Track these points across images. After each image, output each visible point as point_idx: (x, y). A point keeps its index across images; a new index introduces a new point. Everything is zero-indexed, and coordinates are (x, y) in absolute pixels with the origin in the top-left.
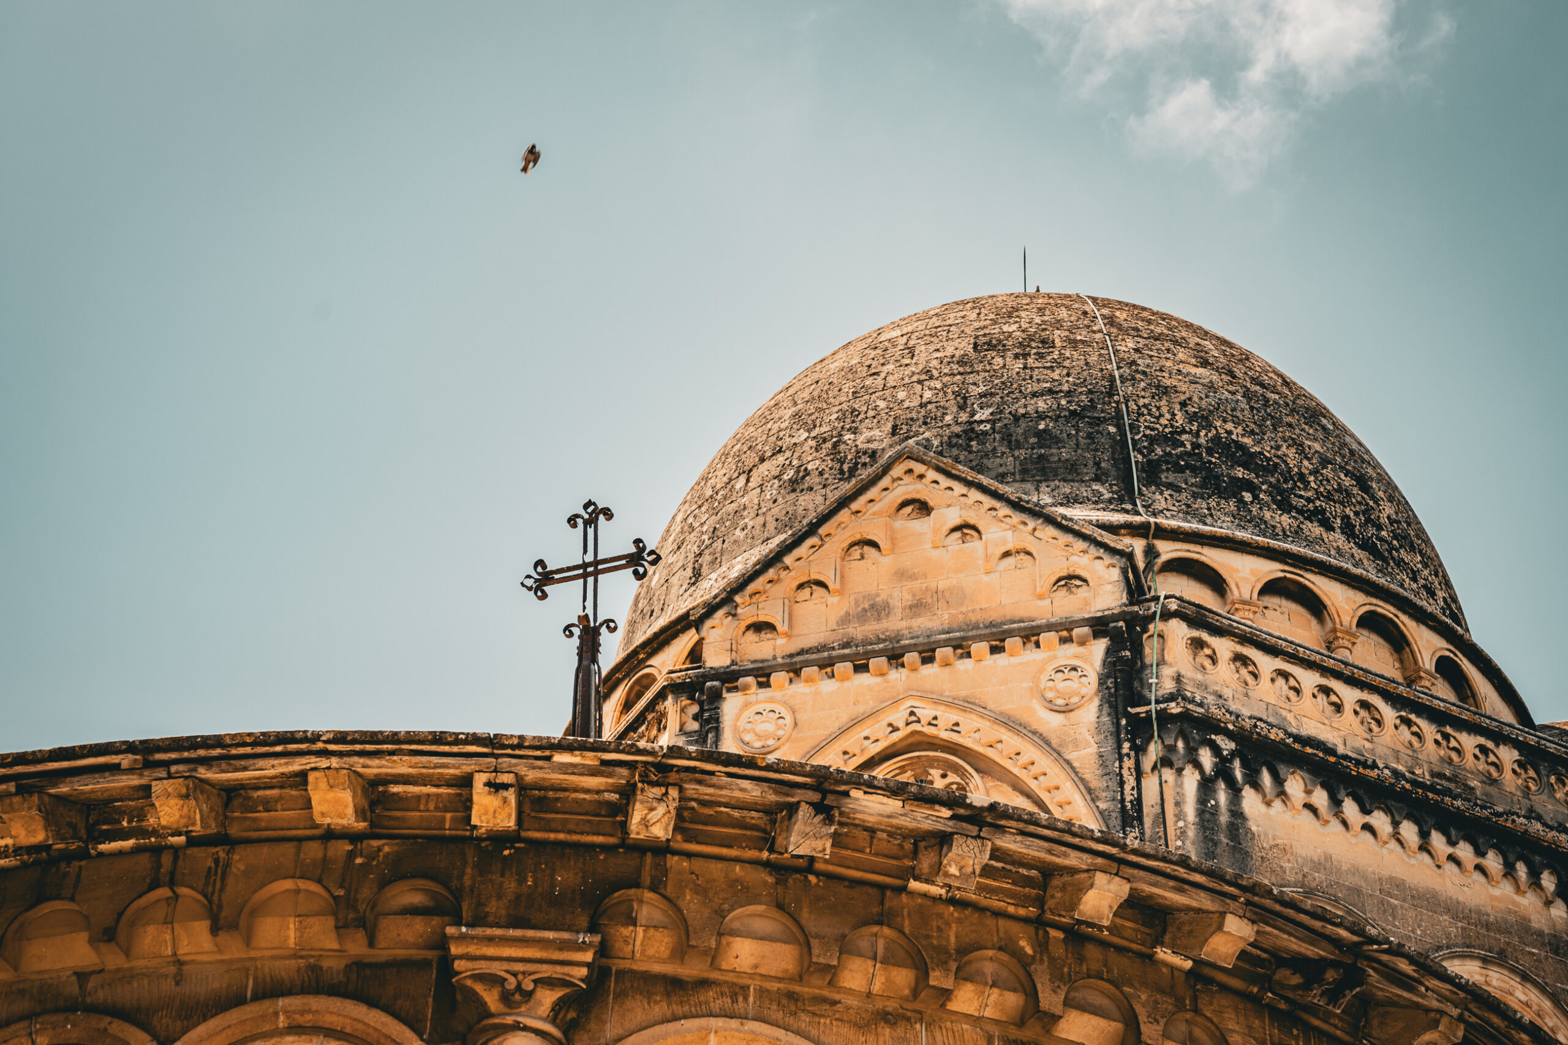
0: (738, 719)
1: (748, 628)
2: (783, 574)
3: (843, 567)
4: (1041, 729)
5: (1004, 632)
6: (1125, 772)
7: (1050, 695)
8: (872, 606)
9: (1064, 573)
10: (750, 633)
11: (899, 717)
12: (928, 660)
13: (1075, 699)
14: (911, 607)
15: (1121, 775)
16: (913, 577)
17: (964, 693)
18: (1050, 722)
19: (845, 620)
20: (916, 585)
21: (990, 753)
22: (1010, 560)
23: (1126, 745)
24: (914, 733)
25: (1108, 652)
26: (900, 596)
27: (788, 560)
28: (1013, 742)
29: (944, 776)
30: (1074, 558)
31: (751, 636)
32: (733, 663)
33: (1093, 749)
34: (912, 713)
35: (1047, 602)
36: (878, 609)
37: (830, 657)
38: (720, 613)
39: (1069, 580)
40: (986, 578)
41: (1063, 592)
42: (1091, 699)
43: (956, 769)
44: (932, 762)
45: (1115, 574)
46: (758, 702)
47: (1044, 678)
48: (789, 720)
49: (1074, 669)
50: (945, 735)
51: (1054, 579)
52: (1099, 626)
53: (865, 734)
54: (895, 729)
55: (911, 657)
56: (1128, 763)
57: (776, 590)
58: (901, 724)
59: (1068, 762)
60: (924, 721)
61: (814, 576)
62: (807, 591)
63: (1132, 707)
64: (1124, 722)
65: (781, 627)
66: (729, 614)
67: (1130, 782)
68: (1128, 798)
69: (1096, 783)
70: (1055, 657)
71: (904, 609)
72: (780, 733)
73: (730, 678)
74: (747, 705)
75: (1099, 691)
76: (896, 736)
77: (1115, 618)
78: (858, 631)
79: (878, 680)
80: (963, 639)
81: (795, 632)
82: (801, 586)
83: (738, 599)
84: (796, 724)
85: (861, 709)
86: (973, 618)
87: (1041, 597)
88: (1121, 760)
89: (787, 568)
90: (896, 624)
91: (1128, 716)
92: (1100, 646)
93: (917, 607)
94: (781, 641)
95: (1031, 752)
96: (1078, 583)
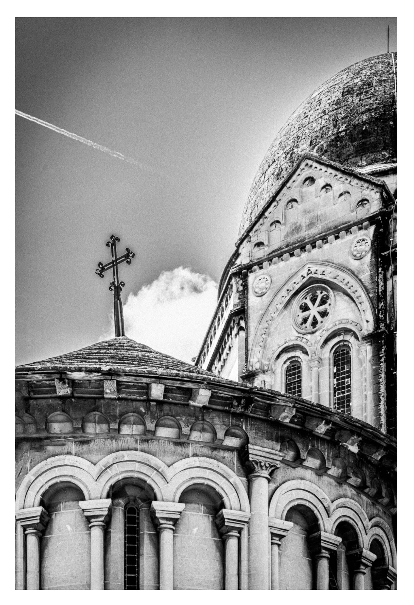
0: (253, 284)
1: (255, 245)
2: (265, 220)
3: (285, 213)
4: (352, 268)
5: (339, 230)
6: (379, 280)
7: (355, 253)
8: (296, 228)
9: (360, 199)
10: (256, 247)
11: (304, 272)
12: (314, 247)
13: (363, 253)
14: (308, 225)
15: (378, 282)
16: (309, 212)
17: (326, 258)
18: (354, 264)
19: (287, 235)
20: (311, 215)
21: (335, 281)
22: (343, 197)
23: (380, 269)
24: (310, 278)
25: (376, 231)
26: (304, 222)
27: (266, 214)
28: (342, 275)
29: (321, 293)
30: (364, 192)
31: (257, 248)
32: (251, 261)
33: (368, 273)
34: (309, 270)
35: (355, 213)
36: (297, 229)
37: (281, 253)
38: (245, 241)
39: (363, 202)
40: (334, 207)
41: (361, 207)
42: (369, 252)
43: (326, 290)
44: (318, 288)
45: (378, 195)
46: (258, 276)
47: (353, 246)
48: (269, 281)
49: (363, 240)
50: (320, 277)
51: (357, 202)
52: (372, 220)
53: (294, 281)
54: (304, 277)
55: (308, 247)
56: (381, 276)
57: (264, 228)
58: (305, 275)
59: (360, 280)
60: (313, 272)
61: (276, 219)
62: (274, 226)
63: (383, 252)
64: (380, 259)
65: (266, 243)
66: (248, 241)
67: (381, 283)
68: (380, 290)
69: (369, 286)
70: (356, 237)
71: (306, 226)
72: (267, 286)
73: (249, 268)
74: (256, 277)
75: (371, 248)
76: (305, 280)
77: (377, 215)
78: (291, 239)
79: (298, 258)
80: (325, 235)
81: (270, 244)
82: (272, 224)
83: (251, 234)
84: (272, 282)
85: (293, 271)
86: (330, 225)
87: (352, 211)
88: (378, 276)
89: (266, 218)
90: (304, 234)
91: (382, 257)
92: (372, 229)
93: (311, 225)
94: (266, 249)
95: (349, 278)
96: (365, 202)
